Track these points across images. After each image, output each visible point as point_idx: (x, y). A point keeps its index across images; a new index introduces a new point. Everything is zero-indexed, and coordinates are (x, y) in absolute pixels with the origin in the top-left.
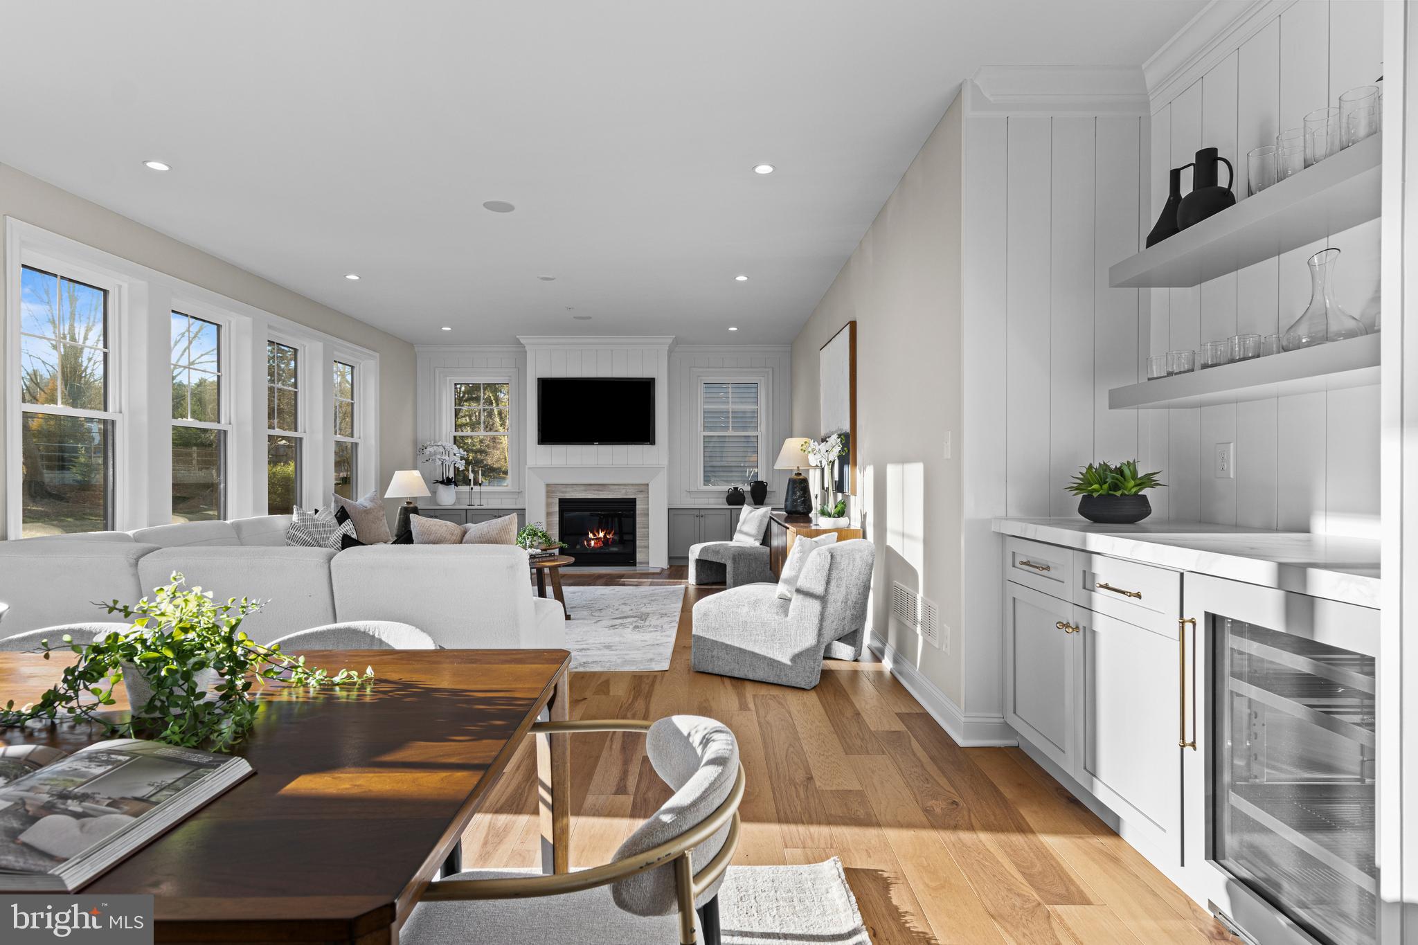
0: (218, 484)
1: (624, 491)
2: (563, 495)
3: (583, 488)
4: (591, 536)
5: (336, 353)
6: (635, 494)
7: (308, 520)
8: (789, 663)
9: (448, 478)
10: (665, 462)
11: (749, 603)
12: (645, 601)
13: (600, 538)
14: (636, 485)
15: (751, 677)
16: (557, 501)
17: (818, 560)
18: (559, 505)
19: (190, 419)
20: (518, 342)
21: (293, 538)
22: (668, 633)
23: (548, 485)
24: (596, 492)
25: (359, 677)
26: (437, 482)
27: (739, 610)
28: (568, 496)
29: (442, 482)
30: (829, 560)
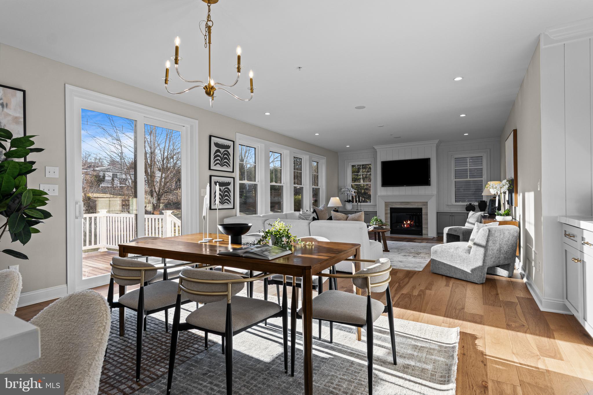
0: (281, 202)
1: (417, 205)
2: (391, 206)
3: (399, 203)
4: (405, 222)
5: (313, 158)
6: (421, 206)
7: (305, 213)
8: (470, 272)
9: (349, 200)
10: (435, 192)
11: (454, 248)
12: (421, 248)
13: (408, 223)
14: (422, 202)
15: (454, 277)
17: (483, 232)
18: (390, 210)
19: (274, 183)
20: (374, 148)
21: (300, 218)
22: (426, 259)
23: (386, 202)
24: (405, 205)
25: (311, 244)
26: (346, 201)
27: (450, 251)
28: (394, 207)
29: (347, 201)
30: (488, 232)
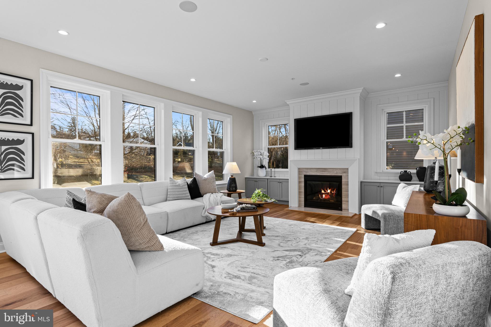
1: (335, 172)
2: (306, 173)
3: (315, 170)
4: (323, 192)
6: (341, 173)
10: (358, 156)
13: (328, 193)
14: (342, 169)
16: (303, 176)
18: (304, 178)
20: (286, 104)
23: (299, 169)
24: (322, 172)
28: (308, 174)
